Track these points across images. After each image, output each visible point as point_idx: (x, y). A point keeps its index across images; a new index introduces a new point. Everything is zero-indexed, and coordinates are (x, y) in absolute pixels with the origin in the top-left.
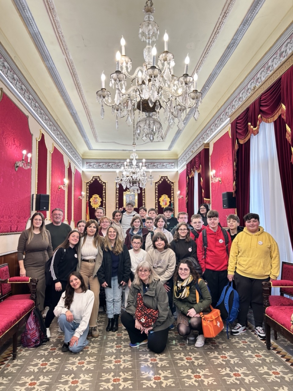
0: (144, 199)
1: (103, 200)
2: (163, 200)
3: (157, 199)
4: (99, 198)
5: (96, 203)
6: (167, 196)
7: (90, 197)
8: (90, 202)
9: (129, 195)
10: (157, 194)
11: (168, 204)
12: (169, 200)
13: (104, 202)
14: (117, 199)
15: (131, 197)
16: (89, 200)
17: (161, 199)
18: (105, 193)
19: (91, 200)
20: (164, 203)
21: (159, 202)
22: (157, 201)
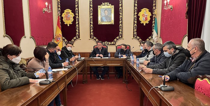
0: (121, 13)
1: (75, 15)
2: (143, 15)
3: (136, 13)
4: (71, 13)
5: (68, 19)
6: (148, 10)
7: (62, 12)
8: (62, 18)
9: (105, 9)
10: (136, 8)
11: (149, 19)
12: (149, 14)
13: (77, 17)
14: (91, 14)
15: (106, 11)
16: (61, 15)
17: (140, 14)
18: (78, 7)
19: (63, 15)
20: (144, 18)
21: (138, 17)
22: (135, 16)
